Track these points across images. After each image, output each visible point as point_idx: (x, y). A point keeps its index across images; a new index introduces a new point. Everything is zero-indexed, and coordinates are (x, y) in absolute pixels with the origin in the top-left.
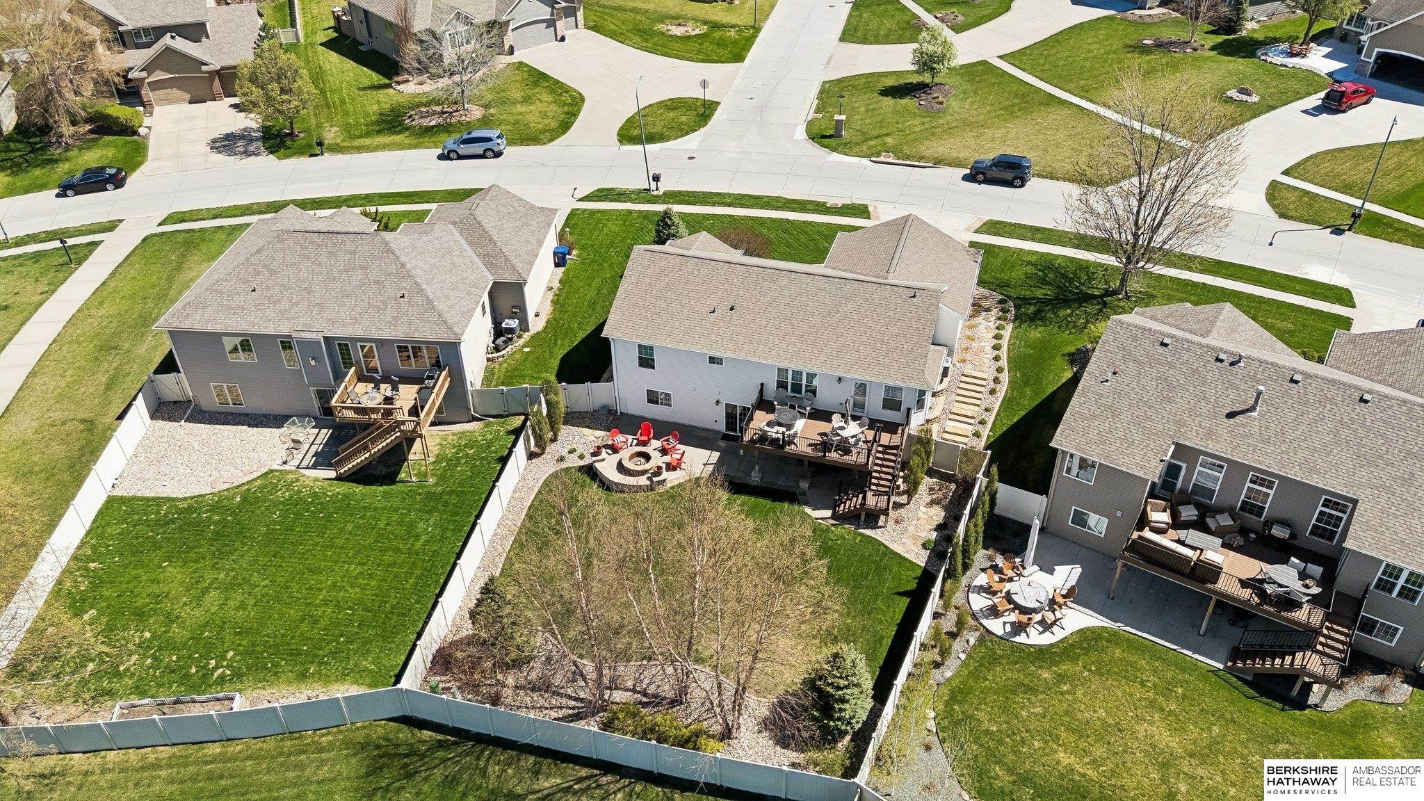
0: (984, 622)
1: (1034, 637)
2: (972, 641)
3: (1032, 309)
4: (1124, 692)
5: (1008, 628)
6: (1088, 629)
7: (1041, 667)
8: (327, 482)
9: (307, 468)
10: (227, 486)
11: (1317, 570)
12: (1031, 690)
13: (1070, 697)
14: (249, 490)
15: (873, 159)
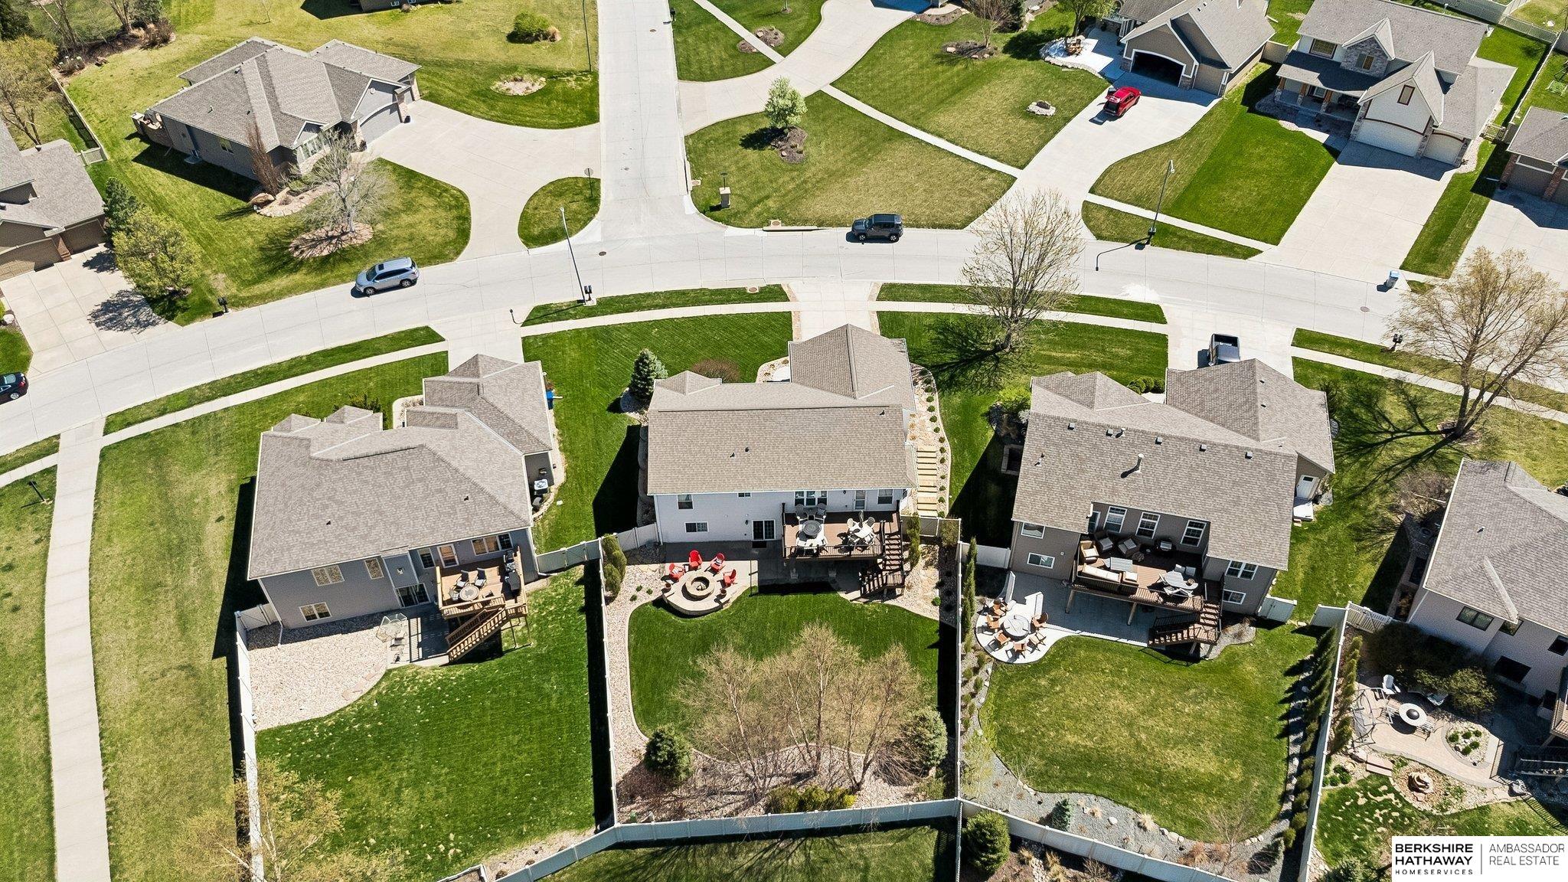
0: (993, 654)
1: (1029, 657)
2: (990, 671)
3: (946, 376)
4: (1095, 681)
5: (1010, 655)
6: (1060, 640)
7: (1039, 678)
8: (445, 668)
9: (419, 660)
10: (358, 695)
11: (1192, 570)
12: (1037, 696)
13: (1062, 695)
14: (380, 693)
15: (765, 228)
